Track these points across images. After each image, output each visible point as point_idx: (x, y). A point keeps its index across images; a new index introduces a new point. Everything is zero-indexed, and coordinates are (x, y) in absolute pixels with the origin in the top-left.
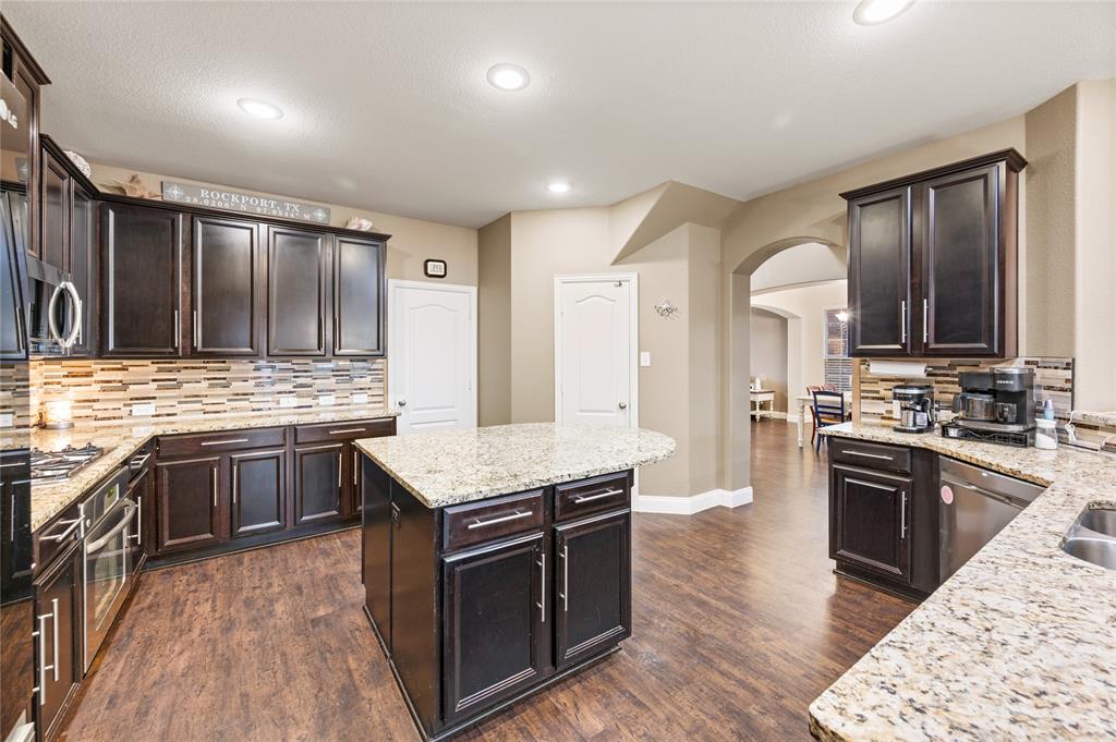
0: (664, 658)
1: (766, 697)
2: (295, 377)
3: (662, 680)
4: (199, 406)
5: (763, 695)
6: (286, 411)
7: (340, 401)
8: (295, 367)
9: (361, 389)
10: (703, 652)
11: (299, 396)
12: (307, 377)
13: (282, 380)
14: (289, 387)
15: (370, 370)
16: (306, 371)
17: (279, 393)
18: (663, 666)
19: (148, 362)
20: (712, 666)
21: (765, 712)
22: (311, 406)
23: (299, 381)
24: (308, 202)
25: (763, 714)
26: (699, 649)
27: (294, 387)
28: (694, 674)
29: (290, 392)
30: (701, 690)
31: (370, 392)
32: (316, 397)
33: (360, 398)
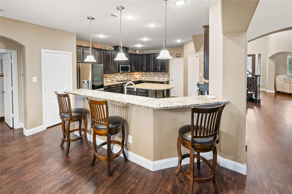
8: (157, 73)
15: (167, 74)
17: (156, 77)
33: (166, 78)
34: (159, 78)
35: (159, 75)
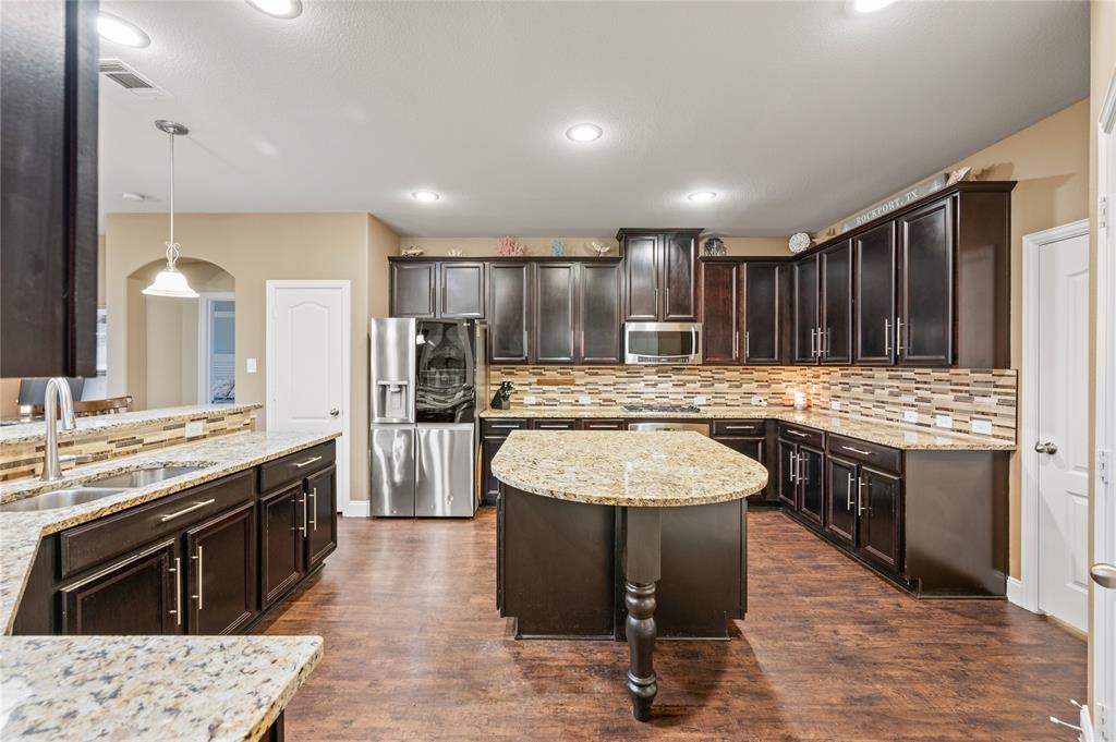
0: (480, 656)
1: (383, 677)
2: (917, 388)
3: (467, 641)
4: (858, 408)
5: (387, 677)
6: (910, 426)
7: (959, 426)
8: (916, 377)
9: (983, 413)
10: (455, 681)
11: (920, 411)
12: (926, 390)
13: (908, 391)
14: (910, 399)
15: (997, 386)
16: (925, 383)
17: (905, 405)
18: (475, 649)
19: (837, 369)
20: (439, 673)
21: (381, 666)
22: (929, 426)
23: (921, 393)
24: (920, 183)
25: (382, 663)
26: (460, 681)
27: (916, 400)
28: (448, 658)
29: (913, 406)
30: (434, 651)
31: (996, 421)
32: (934, 416)
33: (982, 427)
34: (926, 419)
35: (927, 394)
